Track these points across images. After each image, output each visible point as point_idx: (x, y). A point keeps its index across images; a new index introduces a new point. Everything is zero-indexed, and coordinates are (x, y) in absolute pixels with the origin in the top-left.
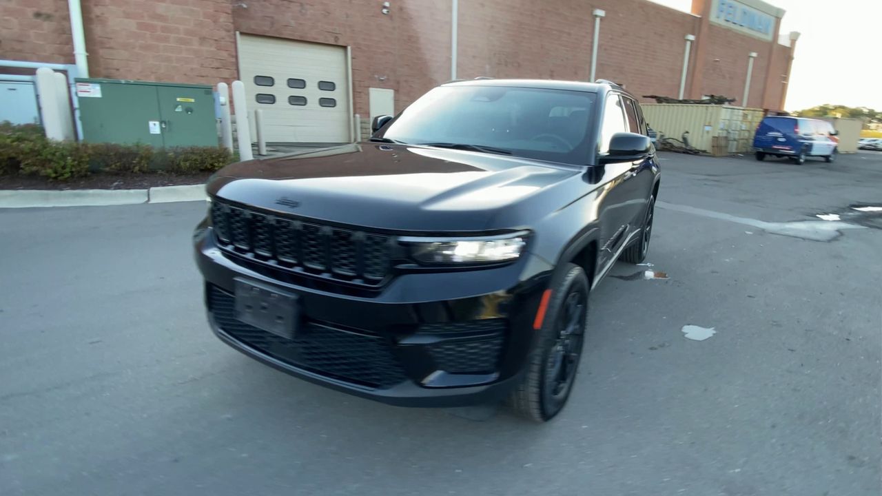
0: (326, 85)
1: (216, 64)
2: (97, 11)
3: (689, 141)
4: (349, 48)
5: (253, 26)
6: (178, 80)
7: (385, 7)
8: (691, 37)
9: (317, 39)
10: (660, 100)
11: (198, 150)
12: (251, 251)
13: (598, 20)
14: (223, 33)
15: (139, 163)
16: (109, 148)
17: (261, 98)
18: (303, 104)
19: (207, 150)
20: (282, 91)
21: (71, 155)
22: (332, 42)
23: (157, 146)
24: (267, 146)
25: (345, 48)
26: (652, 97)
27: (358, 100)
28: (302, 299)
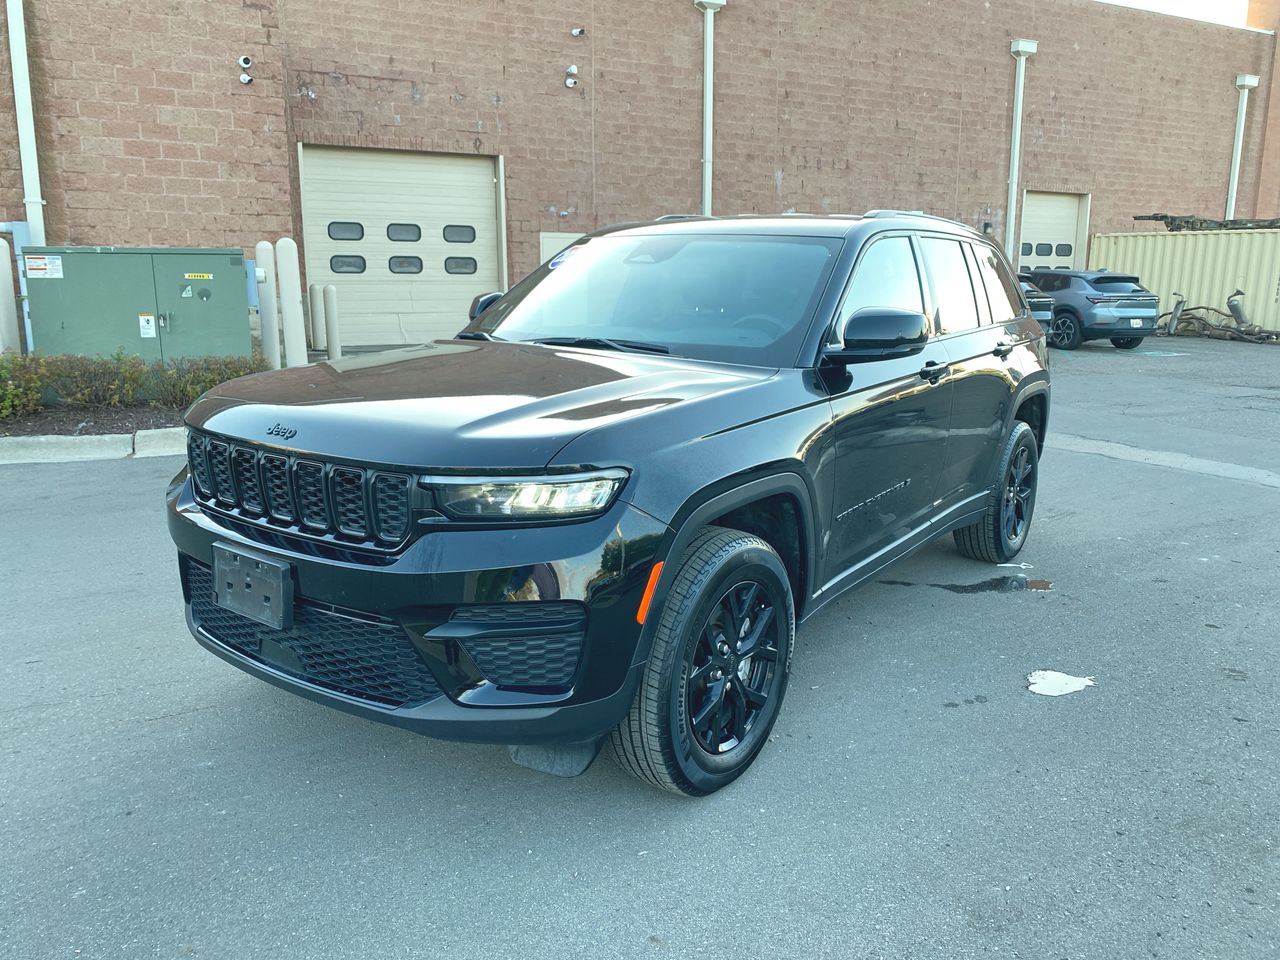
0: (459, 233)
1: (257, 208)
2: (60, 126)
3: (1247, 312)
4: (501, 158)
5: (326, 130)
6: (190, 240)
7: (570, 75)
8: (1252, 81)
9: (442, 146)
10: (1174, 224)
11: (216, 363)
12: (238, 505)
13: (1022, 61)
14: (270, 152)
15: (120, 388)
16: (72, 363)
17: (339, 264)
18: (415, 270)
19: (230, 363)
20: (376, 248)
21: (13, 378)
22: (470, 149)
23: (150, 359)
24: (344, 353)
25: (494, 158)
26: (1155, 218)
27: (517, 258)
28: (295, 570)
